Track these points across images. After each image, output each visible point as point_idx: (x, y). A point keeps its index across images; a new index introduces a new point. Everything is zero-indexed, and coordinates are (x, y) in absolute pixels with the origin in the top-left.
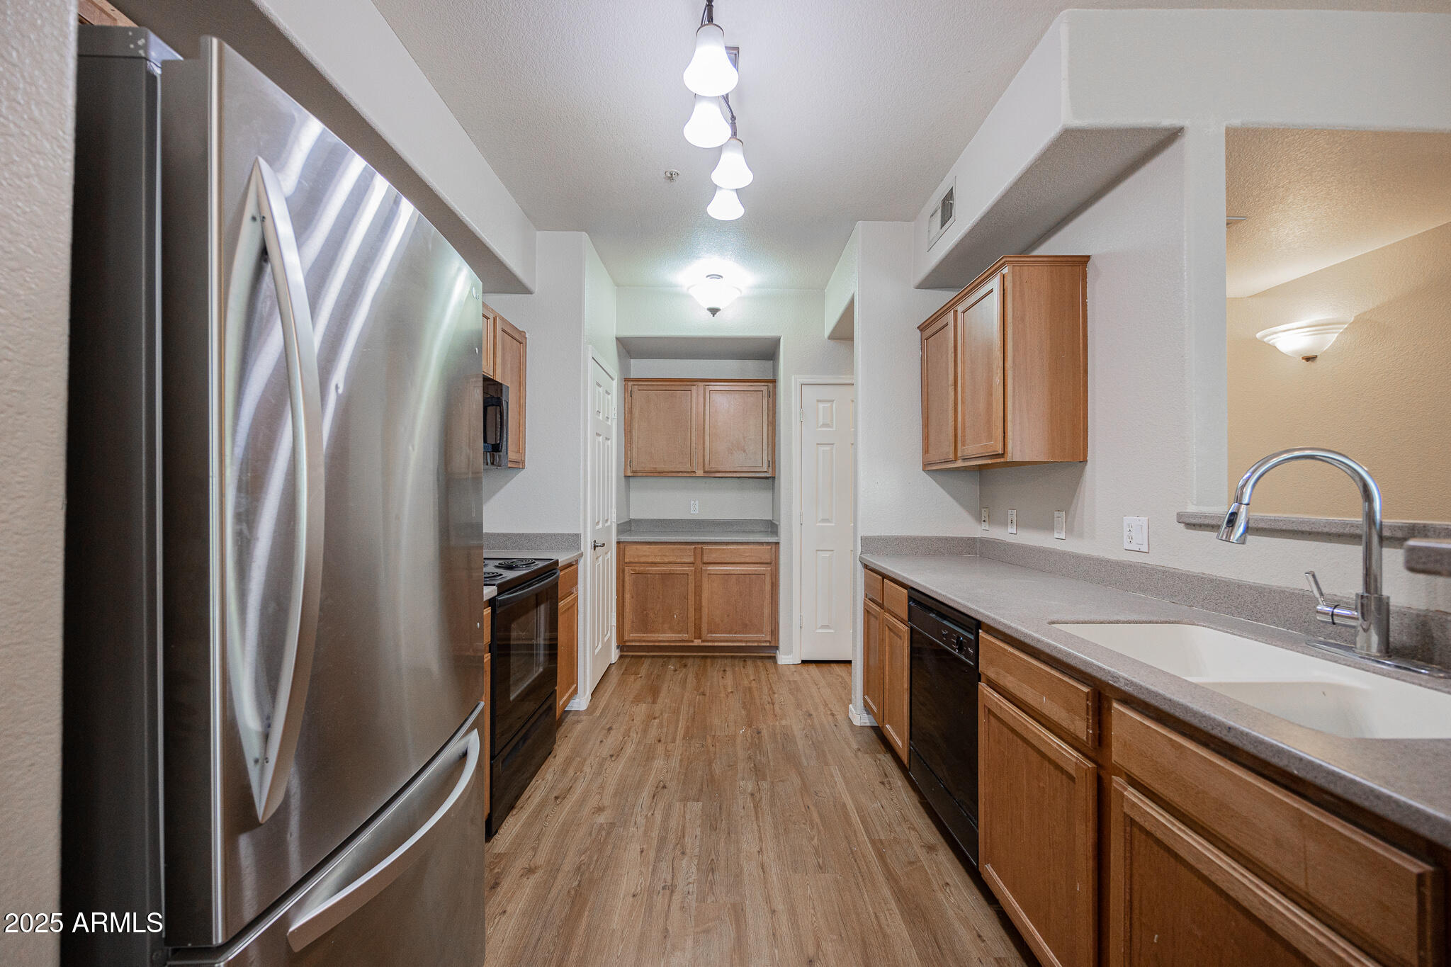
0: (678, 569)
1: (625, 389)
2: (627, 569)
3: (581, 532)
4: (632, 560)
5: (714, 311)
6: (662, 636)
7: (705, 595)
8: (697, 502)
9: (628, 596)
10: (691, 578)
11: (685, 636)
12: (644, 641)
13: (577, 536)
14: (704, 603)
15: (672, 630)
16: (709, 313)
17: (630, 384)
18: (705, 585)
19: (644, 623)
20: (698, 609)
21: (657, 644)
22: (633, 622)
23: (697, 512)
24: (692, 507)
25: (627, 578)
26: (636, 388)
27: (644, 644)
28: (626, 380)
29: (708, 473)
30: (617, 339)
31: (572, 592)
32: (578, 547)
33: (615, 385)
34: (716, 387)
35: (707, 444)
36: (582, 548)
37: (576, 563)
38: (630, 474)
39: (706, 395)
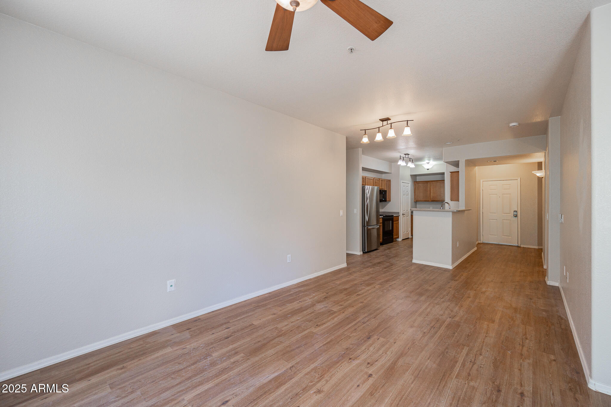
1: (414, 184)
3: (400, 212)
5: (428, 169)
13: (399, 212)
26: (416, 183)
28: (414, 182)
29: (432, 201)
30: (411, 175)
31: (398, 221)
32: (399, 214)
33: (410, 184)
34: (434, 182)
35: (432, 195)
36: (400, 214)
37: (398, 216)
38: (415, 201)
39: (432, 184)
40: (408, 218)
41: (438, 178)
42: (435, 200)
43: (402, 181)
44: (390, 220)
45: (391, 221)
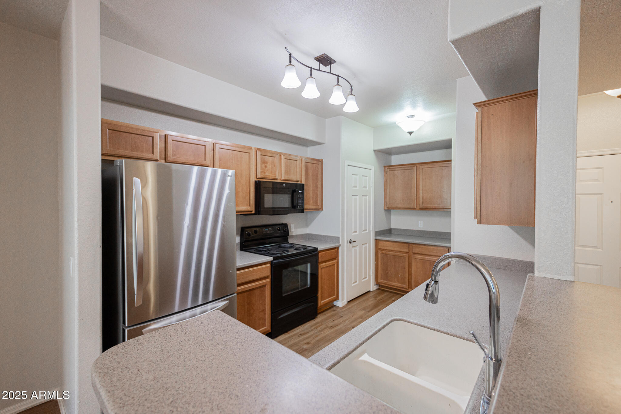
0: (401, 254)
1: (384, 171)
2: (379, 251)
3: (340, 236)
4: (381, 248)
5: (411, 133)
6: (394, 284)
7: (413, 268)
8: (422, 222)
9: (380, 263)
10: (407, 259)
11: (404, 286)
12: (387, 284)
13: (338, 238)
14: (413, 272)
15: (399, 282)
16: (408, 134)
17: (386, 168)
18: (413, 263)
19: (386, 276)
20: (410, 274)
21: (392, 287)
22: (382, 275)
23: (422, 227)
24: (419, 224)
25: (379, 255)
26: (388, 170)
27: (386, 285)
28: (385, 167)
29: (422, 209)
30: (374, 151)
31: (334, 259)
32: (339, 242)
33: (372, 171)
34: (426, 166)
35: (421, 194)
36: (341, 243)
37: (337, 248)
38: (386, 209)
39: (421, 170)
40: (365, 248)
41: (437, 155)
42: (429, 206)
43: (347, 163)
44: (309, 262)
45: (309, 265)
